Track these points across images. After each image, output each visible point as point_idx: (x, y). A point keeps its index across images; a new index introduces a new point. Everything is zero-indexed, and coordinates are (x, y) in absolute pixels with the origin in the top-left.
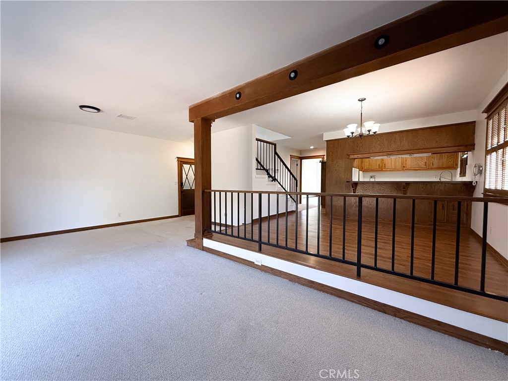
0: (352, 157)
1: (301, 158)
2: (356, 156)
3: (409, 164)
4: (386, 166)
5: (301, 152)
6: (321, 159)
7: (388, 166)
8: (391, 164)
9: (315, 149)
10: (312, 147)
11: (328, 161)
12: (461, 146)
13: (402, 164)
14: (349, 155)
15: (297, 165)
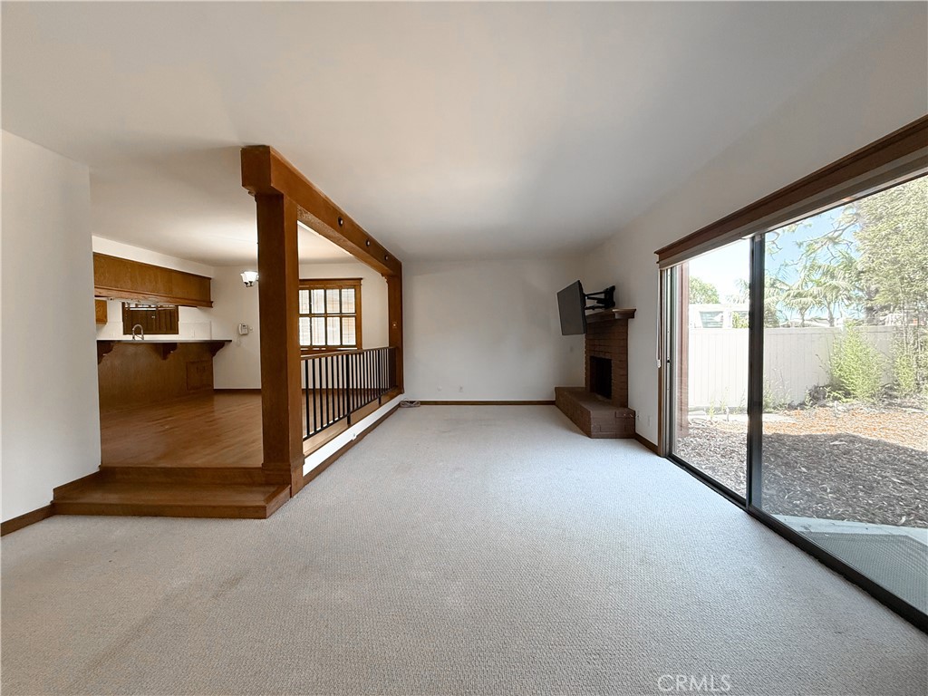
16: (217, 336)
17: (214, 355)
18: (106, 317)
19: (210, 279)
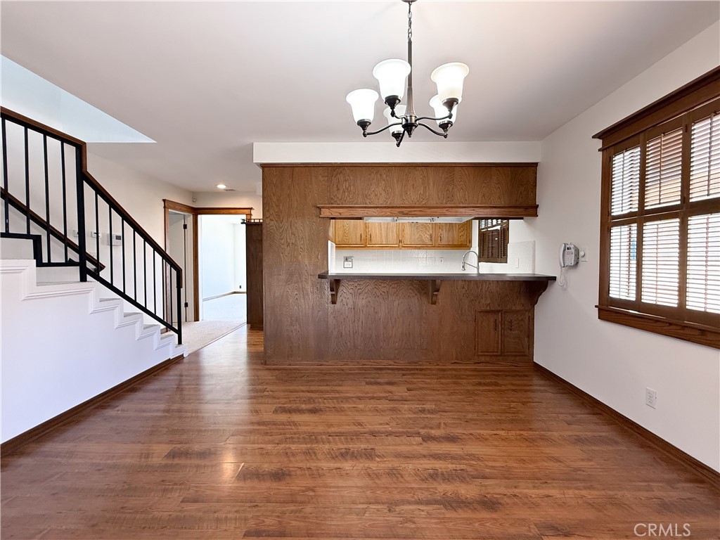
0: (326, 213)
1: (197, 212)
2: (335, 213)
3: (408, 236)
4: (372, 238)
5: (194, 195)
6: (244, 217)
7: (376, 239)
8: (381, 234)
9: (230, 192)
10: (222, 187)
11: (268, 221)
12: (520, 207)
13: (398, 236)
14: (320, 208)
15: (185, 227)
17: (535, 301)
18: (470, 242)
19: (535, 165)
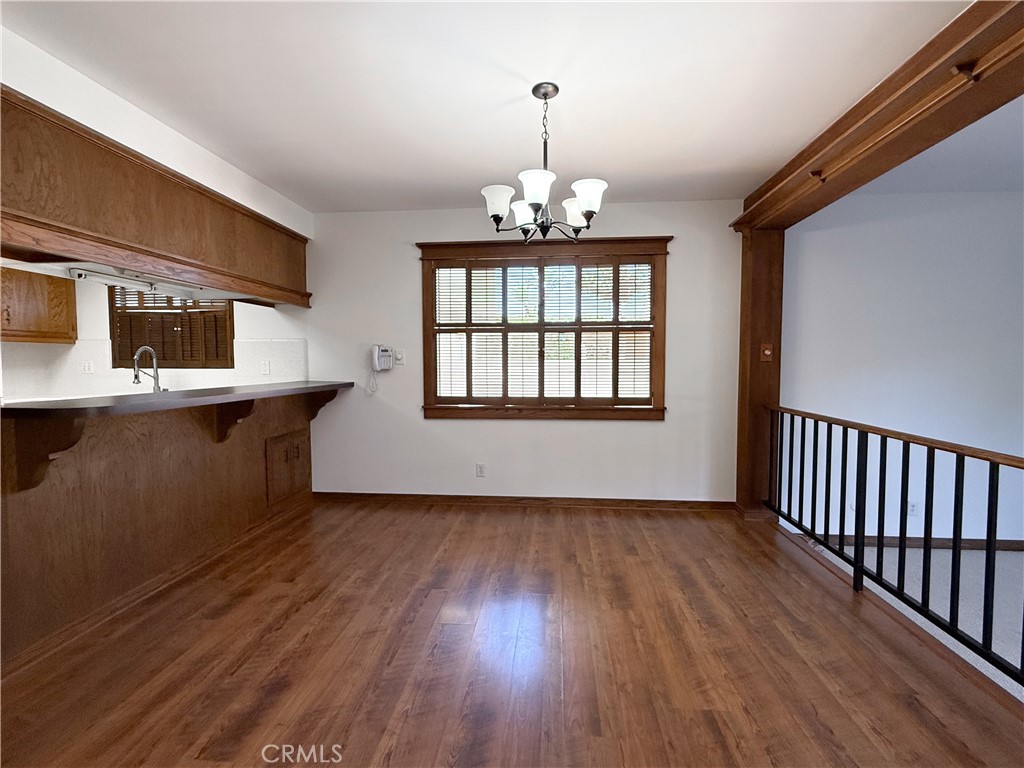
16: (321, 372)
17: (313, 415)
18: (74, 328)
19: (304, 240)
